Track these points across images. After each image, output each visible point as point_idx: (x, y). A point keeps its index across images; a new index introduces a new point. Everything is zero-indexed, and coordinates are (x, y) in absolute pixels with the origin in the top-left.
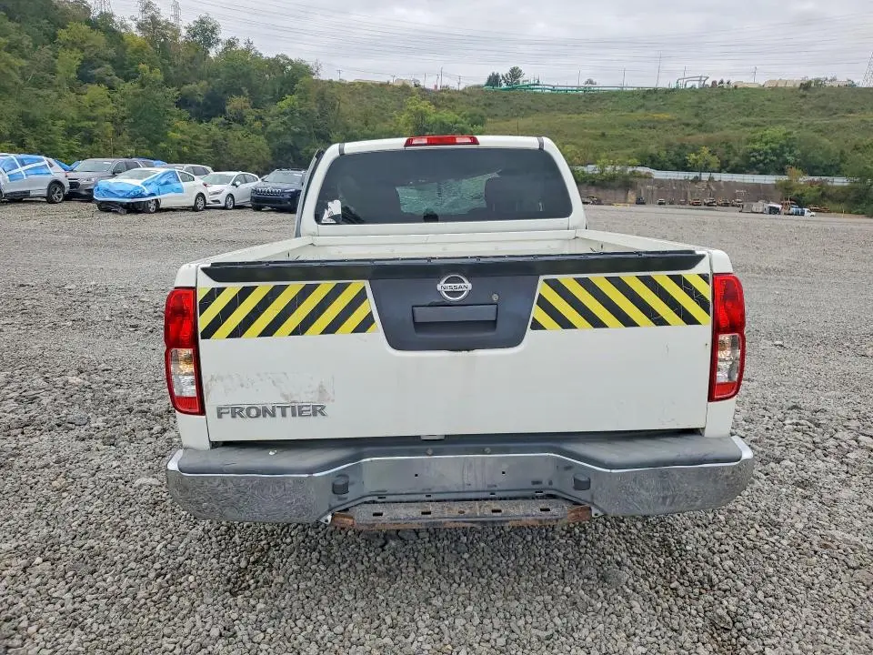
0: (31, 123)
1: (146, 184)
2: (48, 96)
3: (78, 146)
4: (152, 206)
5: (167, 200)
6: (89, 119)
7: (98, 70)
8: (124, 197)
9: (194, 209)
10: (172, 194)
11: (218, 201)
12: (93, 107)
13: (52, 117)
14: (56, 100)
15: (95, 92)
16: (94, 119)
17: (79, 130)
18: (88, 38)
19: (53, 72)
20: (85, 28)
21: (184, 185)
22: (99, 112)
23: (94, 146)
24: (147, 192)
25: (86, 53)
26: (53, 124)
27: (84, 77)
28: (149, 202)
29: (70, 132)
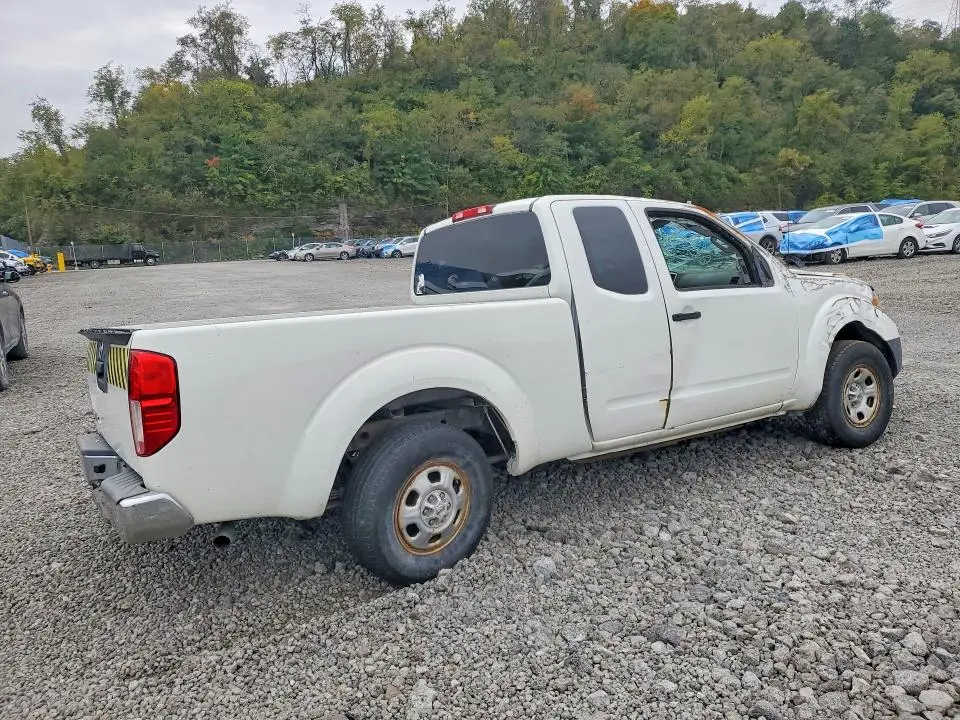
0: (851, 170)
1: (829, 234)
2: (874, 139)
3: (902, 187)
4: (836, 257)
5: (855, 248)
6: (920, 155)
7: (938, 97)
8: (803, 249)
9: (899, 256)
10: (867, 241)
11: (942, 244)
12: (923, 142)
13: (876, 161)
14: (883, 142)
15: (931, 122)
16: (924, 154)
17: (906, 168)
18: (929, 64)
19: (884, 111)
20: (929, 53)
21: (885, 229)
22: (930, 146)
23: (921, 185)
24: (830, 242)
25: (926, 81)
26: (876, 168)
27: (920, 108)
28: (833, 252)
29: (894, 173)
